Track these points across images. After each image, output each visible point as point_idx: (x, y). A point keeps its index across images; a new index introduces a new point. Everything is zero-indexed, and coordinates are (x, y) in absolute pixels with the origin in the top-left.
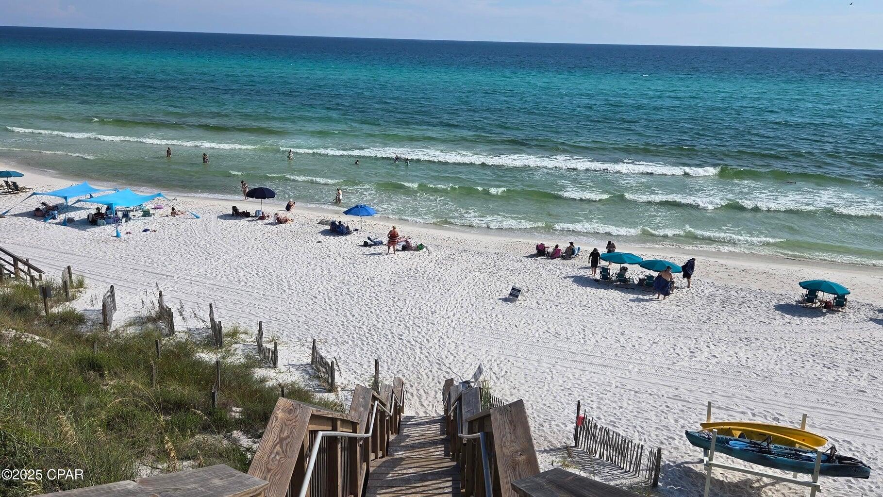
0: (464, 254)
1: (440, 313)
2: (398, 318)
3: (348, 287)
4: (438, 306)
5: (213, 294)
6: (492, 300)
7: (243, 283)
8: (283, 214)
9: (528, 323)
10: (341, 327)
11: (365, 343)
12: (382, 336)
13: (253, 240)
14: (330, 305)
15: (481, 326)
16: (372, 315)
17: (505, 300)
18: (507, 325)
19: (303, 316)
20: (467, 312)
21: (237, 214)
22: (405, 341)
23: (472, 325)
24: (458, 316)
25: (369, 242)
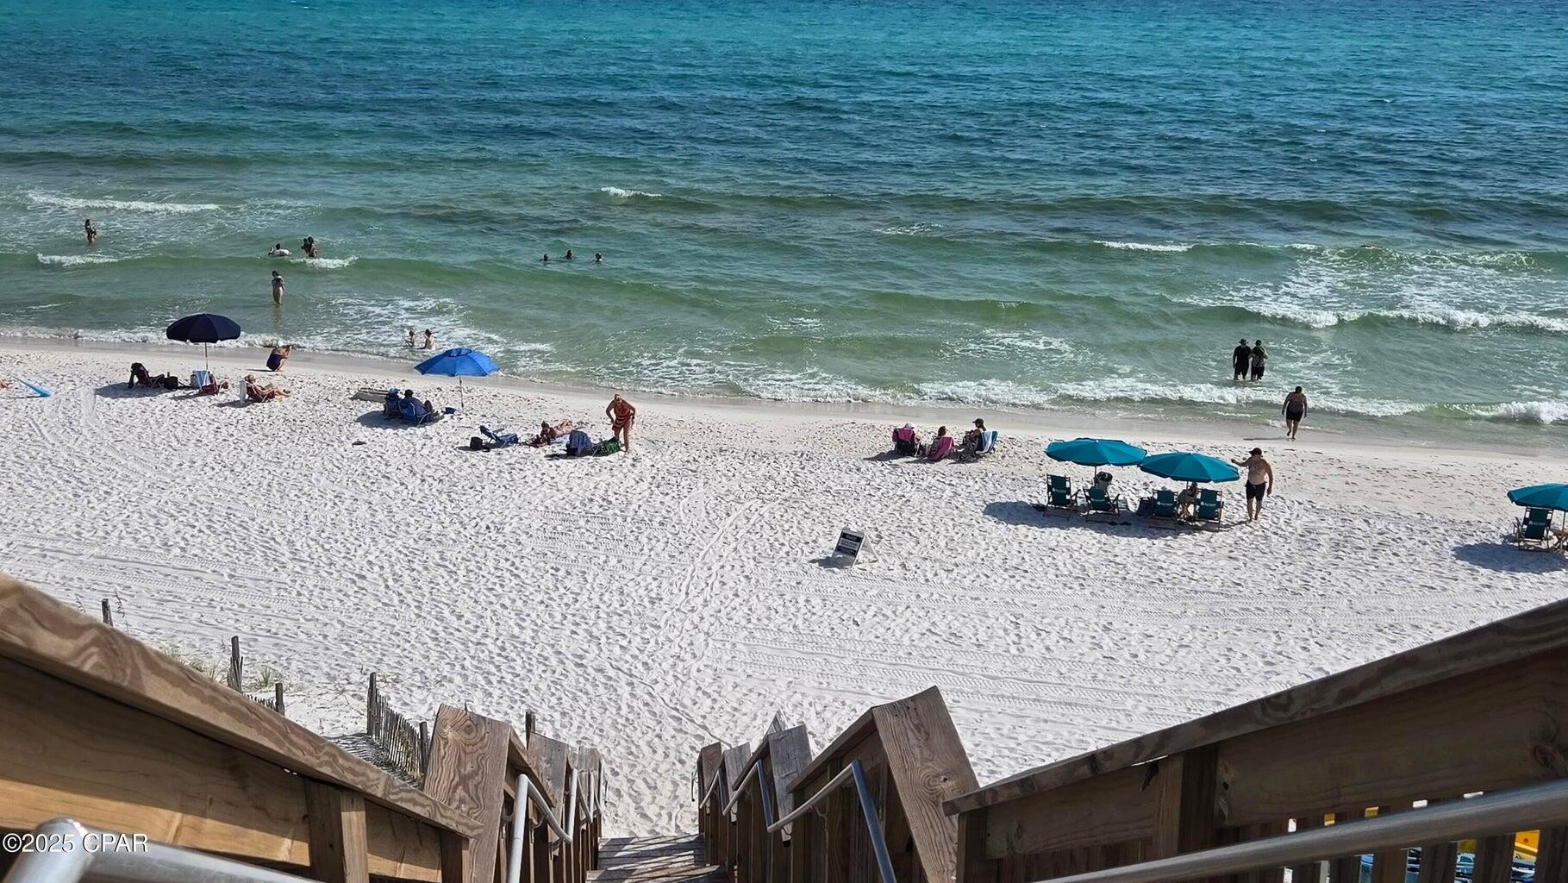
0: (720, 459)
1: (671, 600)
2: (569, 617)
3: (440, 548)
4: (665, 584)
5: (100, 579)
6: (794, 565)
7: (177, 551)
8: (263, 379)
9: (884, 615)
10: (431, 644)
11: (494, 679)
12: (534, 662)
13: (191, 444)
14: (400, 594)
15: (771, 626)
16: (505, 612)
17: (827, 563)
18: (835, 622)
19: (335, 623)
20: (736, 595)
21: (144, 383)
22: (590, 670)
23: (750, 626)
24: (714, 605)
25: (485, 439)
